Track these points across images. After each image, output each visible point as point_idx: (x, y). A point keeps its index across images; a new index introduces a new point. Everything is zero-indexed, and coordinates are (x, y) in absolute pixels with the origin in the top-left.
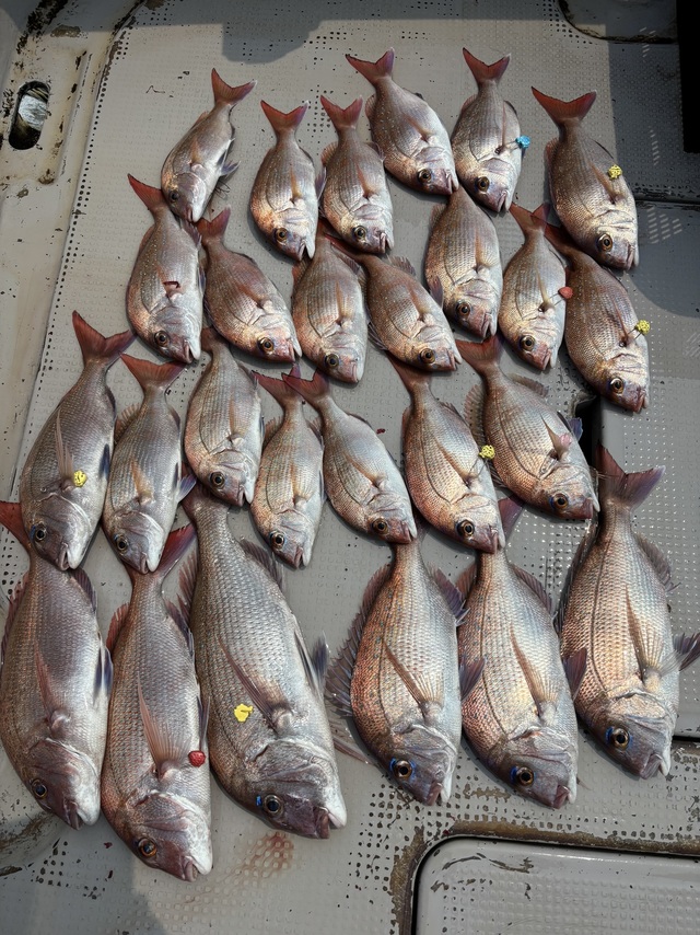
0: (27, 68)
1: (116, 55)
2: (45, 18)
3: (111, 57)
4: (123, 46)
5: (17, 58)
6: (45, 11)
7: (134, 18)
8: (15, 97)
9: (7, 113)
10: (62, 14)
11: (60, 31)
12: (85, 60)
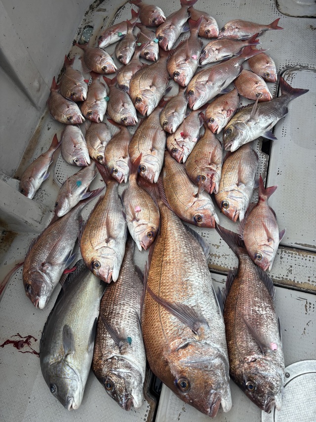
0: (87, 21)
1: (117, 17)
2: (95, 6)
3: (115, 18)
4: (120, 15)
5: (84, 17)
6: (96, 4)
7: (125, 7)
8: (82, 29)
9: (79, 34)
10: (101, 5)
11: (100, 10)
12: (107, 20)
